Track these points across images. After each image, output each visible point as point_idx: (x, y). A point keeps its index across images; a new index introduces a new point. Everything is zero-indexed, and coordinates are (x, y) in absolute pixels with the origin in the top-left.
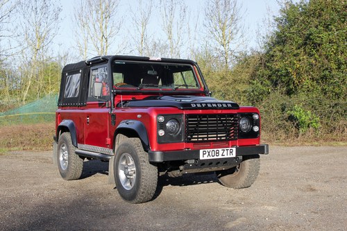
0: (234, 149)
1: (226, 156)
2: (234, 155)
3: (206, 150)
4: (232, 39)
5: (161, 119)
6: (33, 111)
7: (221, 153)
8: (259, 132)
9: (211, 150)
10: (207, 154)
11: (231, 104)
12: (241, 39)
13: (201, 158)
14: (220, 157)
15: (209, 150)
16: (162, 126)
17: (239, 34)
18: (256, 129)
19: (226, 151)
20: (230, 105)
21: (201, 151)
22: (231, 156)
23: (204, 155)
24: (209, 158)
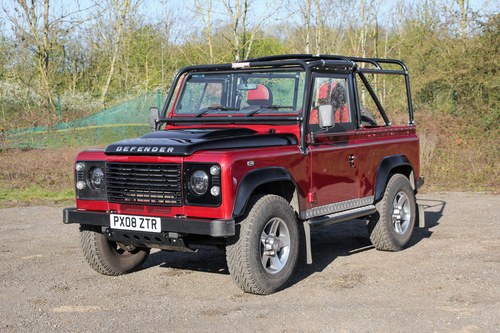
0: (158, 220)
1: (146, 230)
2: (158, 229)
3: (119, 216)
7: (139, 222)
9: (125, 216)
10: (120, 221)
13: (112, 226)
14: (138, 229)
15: (122, 216)
19: (145, 221)
21: (112, 216)
22: (154, 230)
24: (122, 228)
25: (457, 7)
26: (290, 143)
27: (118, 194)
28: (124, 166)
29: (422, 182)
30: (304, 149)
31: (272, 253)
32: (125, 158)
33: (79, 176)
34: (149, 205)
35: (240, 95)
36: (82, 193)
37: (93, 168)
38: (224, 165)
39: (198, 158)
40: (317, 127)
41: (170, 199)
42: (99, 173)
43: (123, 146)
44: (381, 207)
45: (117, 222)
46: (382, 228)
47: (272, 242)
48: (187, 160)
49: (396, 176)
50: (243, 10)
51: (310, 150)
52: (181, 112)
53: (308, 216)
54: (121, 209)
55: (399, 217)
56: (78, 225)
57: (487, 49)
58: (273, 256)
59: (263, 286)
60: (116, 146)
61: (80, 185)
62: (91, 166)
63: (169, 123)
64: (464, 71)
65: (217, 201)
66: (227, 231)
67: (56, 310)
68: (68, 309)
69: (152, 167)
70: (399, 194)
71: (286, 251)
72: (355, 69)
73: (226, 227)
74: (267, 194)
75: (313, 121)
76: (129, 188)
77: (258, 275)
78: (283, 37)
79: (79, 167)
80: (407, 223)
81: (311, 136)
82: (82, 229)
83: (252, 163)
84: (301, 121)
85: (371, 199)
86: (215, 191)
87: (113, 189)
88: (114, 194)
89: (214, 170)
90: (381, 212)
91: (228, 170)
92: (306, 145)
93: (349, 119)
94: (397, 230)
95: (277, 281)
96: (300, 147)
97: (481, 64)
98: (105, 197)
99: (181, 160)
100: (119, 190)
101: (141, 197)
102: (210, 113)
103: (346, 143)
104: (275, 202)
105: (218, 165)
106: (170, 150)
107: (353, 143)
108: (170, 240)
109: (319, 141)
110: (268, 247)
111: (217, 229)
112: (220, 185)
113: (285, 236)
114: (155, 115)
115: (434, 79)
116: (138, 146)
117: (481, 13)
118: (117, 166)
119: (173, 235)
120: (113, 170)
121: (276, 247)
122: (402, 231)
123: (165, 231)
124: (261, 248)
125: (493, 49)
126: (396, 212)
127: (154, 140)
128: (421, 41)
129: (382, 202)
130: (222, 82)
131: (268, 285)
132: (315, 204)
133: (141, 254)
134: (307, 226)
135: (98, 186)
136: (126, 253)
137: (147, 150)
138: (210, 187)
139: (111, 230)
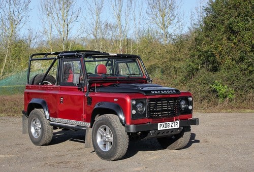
0: (178, 122)
1: (173, 128)
4: (170, 24)
5: (134, 102)
6: (9, 84)
8: (192, 110)
11: (175, 90)
12: (178, 24)
13: (159, 129)
14: (170, 128)
15: (163, 123)
16: (134, 107)
17: (176, 20)
18: (190, 107)
19: (173, 125)
20: (174, 92)
21: (159, 124)
22: (177, 127)
23: (161, 127)
25: (162, 31)
50: (66, 33)
57: (176, 50)
64: (166, 60)
78: (84, 44)
97: (173, 57)
115: (152, 64)
117: (173, 34)
125: (178, 50)
128: (147, 47)
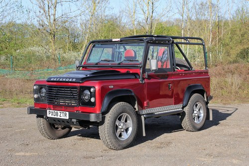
0: (67, 113)
1: (62, 117)
2: (67, 118)
3: (51, 111)
7: (59, 114)
9: (53, 111)
13: (48, 116)
14: (59, 117)
19: (62, 114)
21: (48, 111)
24: (52, 116)
26: (136, 77)
27: (51, 101)
28: (55, 87)
29: (211, 98)
30: (142, 81)
31: (122, 130)
32: (55, 83)
33: (36, 92)
34: (65, 106)
35: (122, 54)
36: (37, 100)
37: (41, 88)
38: (97, 88)
39: (86, 84)
40: (149, 70)
41: (74, 103)
42: (44, 90)
43: (54, 78)
44: (186, 110)
45: (50, 114)
46: (187, 120)
47: (122, 125)
48: (81, 85)
49: (195, 95)
50: (151, 12)
51: (146, 81)
52: (89, 62)
53: (143, 113)
54: (53, 108)
55: (196, 115)
56: (36, 115)
58: (123, 131)
59: (117, 146)
60: (51, 78)
61: (36, 96)
62: (41, 87)
63: (83, 67)
65: (93, 104)
66: (97, 119)
67: (16, 154)
68: (22, 154)
69: (66, 88)
70: (197, 103)
71: (130, 129)
72: (173, 42)
73: (97, 117)
74: (120, 101)
75: (147, 67)
76: (57, 97)
77: (113, 140)
79: (35, 87)
80: (201, 118)
81: (146, 75)
82: (37, 117)
83: (112, 87)
84: (141, 67)
85: (181, 106)
86: (93, 100)
87: (50, 98)
88: (50, 100)
89: (92, 90)
90: (186, 112)
91: (99, 90)
92: (143, 79)
93: (169, 67)
94: (196, 121)
95: (124, 144)
96: (140, 79)
98: (46, 102)
99: (79, 84)
100: (52, 98)
101: (62, 102)
102: (102, 63)
103: (167, 78)
104: (124, 106)
105: (94, 87)
106: (74, 80)
107: (171, 78)
108: (73, 122)
109: (150, 77)
110: (120, 127)
111: (93, 118)
112: (95, 97)
113: (130, 122)
114: (77, 63)
115: (246, 47)
116: (60, 78)
118: (52, 87)
119: (74, 120)
120: (49, 89)
121: (124, 127)
122: (199, 122)
123: (70, 119)
124: (116, 128)
126: (195, 112)
127: (76, 75)
129: (187, 107)
130: (112, 48)
131: (119, 145)
132: (148, 107)
133: (67, 130)
134: (143, 118)
135: (44, 97)
136: (60, 129)
137: (64, 80)
138: (91, 97)
139: (48, 118)
